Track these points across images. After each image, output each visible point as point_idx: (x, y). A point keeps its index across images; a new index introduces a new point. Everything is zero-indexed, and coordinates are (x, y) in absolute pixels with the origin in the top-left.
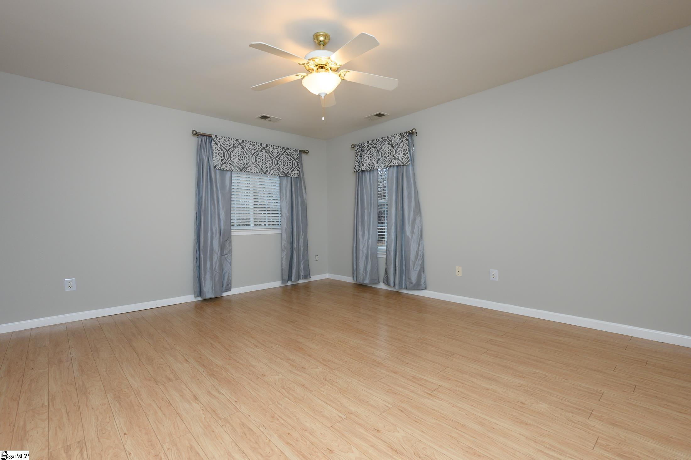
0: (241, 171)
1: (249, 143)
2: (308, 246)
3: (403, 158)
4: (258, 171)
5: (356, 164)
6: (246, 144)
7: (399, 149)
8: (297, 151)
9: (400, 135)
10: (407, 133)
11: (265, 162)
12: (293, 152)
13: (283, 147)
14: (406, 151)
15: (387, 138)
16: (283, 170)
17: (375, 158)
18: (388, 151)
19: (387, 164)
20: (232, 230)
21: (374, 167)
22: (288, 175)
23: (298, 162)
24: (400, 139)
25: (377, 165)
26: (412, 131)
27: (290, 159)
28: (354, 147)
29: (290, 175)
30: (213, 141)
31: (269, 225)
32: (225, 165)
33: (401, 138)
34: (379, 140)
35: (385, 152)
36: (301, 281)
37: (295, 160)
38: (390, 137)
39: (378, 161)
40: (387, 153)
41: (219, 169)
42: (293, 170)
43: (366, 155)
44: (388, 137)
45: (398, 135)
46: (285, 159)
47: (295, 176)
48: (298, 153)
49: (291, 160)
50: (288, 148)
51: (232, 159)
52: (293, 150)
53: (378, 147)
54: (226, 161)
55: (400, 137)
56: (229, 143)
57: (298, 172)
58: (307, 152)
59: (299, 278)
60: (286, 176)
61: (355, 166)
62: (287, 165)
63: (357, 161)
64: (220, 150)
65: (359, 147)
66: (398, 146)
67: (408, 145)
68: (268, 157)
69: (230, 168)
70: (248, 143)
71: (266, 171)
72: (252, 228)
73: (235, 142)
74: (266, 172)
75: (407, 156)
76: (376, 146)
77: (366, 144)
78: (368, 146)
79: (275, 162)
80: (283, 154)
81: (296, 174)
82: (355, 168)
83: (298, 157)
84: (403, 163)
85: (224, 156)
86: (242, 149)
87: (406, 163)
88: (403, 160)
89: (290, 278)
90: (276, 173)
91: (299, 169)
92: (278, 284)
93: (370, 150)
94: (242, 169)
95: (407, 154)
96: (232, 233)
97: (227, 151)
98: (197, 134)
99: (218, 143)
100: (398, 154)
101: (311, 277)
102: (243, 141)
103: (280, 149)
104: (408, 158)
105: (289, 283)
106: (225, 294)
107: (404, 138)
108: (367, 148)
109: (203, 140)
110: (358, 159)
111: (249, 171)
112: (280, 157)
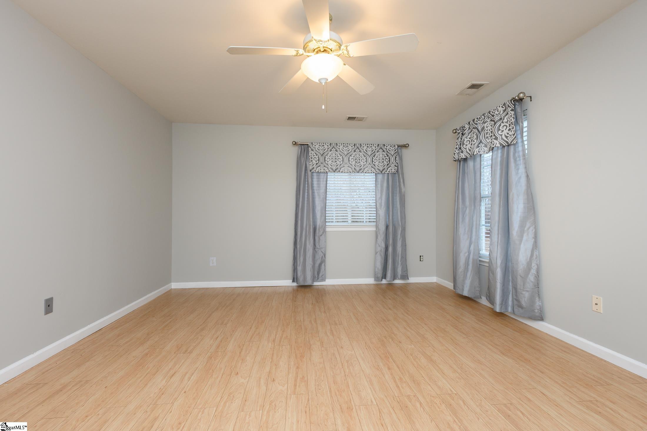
0: (335, 172)
1: (343, 145)
2: (406, 245)
3: (508, 136)
4: (351, 171)
5: (455, 151)
6: (339, 146)
7: (502, 125)
8: (395, 146)
9: (503, 106)
10: (512, 101)
11: (359, 161)
12: (390, 148)
13: (379, 145)
14: (512, 126)
15: (489, 114)
16: (378, 168)
17: (475, 141)
18: (490, 129)
19: (489, 146)
20: (326, 226)
21: (474, 152)
22: (383, 172)
23: (396, 158)
24: (504, 111)
25: (477, 149)
26: (518, 96)
27: (386, 155)
28: (455, 131)
29: (386, 171)
30: (309, 148)
31: (366, 222)
32: (319, 168)
33: (506, 109)
34: (480, 118)
35: (487, 132)
36: (397, 281)
37: (392, 156)
38: (493, 111)
39: (479, 144)
40: (489, 132)
41: (315, 172)
42: (390, 166)
43: (467, 140)
44: (489, 112)
45: (501, 106)
46: (381, 156)
47: (392, 172)
48: (396, 148)
49: (388, 156)
50: (384, 145)
51: (326, 162)
52: (390, 145)
53: (479, 127)
54: (321, 164)
55: (504, 109)
56: (324, 148)
57: (396, 168)
58: (407, 145)
59: (394, 277)
60: (381, 172)
61: (454, 154)
62: (383, 162)
63: (456, 148)
64: (315, 155)
65: (460, 131)
66: (501, 121)
67: (513, 117)
68: (362, 156)
69: (324, 170)
70: (341, 145)
71: (360, 169)
72: (349, 224)
73: (329, 146)
74: (359, 171)
75: (513, 132)
76: (476, 126)
77: (467, 126)
78: (469, 128)
79: (369, 160)
80: (378, 151)
81: (393, 170)
82: (454, 157)
83: (396, 153)
84: (507, 142)
85: (319, 160)
86: (336, 152)
87: (511, 142)
88: (508, 138)
89: (384, 276)
90: (370, 171)
91: (397, 165)
92: (371, 281)
93: (471, 133)
94: (335, 170)
95: (513, 130)
96: (327, 228)
97: (322, 156)
98: (295, 144)
99: (313, 149)
100: (501, 131)
101: (409, 278)
102: (337, 144)
103: (375, 147)
104: (514, 135)
105: (384, 281)
106: (316, 284)
107: (509, 108)
108: (468, 130)
109: (303, 148)
110: (458, 145)
111: (343, 171)
112: (375, 155)
